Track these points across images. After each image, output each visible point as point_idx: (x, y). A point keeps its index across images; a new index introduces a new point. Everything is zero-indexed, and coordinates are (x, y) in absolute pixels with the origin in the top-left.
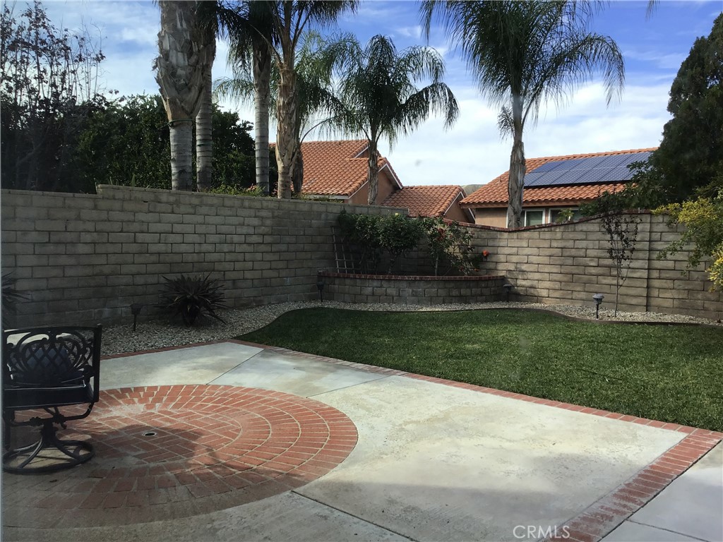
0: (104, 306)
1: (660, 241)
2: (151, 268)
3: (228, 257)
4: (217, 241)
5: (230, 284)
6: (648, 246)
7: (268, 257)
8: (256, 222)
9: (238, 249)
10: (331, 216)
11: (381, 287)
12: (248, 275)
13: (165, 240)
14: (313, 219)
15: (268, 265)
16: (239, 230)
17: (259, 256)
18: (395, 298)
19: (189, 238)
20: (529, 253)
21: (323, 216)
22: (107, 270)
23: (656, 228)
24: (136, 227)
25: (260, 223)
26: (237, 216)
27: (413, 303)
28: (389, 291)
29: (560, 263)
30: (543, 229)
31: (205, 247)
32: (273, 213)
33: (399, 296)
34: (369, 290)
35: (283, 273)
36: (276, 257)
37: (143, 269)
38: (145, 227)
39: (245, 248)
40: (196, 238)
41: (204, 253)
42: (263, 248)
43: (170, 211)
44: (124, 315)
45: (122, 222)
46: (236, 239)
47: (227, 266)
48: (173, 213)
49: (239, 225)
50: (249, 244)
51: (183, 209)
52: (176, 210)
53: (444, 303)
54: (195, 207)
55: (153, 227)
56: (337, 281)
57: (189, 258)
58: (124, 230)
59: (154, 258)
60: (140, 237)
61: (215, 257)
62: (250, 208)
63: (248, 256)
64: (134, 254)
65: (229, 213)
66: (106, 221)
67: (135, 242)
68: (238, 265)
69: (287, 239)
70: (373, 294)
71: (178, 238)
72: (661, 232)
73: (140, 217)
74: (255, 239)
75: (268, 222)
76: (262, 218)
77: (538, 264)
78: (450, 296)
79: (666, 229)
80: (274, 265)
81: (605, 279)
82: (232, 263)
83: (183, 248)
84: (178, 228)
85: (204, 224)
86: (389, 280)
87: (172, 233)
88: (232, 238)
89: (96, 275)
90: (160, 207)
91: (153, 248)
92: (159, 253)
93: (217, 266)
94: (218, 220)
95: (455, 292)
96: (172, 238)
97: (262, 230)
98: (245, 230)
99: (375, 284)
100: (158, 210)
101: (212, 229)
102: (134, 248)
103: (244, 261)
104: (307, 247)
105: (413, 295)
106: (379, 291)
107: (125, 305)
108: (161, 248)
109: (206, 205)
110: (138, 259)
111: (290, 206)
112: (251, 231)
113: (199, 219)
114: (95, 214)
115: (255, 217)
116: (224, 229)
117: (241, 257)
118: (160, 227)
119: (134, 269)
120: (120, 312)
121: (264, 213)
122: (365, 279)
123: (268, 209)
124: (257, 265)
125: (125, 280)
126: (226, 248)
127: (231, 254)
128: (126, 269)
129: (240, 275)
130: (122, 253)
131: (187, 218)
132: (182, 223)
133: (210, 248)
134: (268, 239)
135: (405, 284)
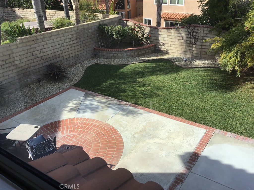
0: (28, 79)
1: (206, 36)
2: (40, 62)
3: (64, 51)
4: (59, 47)
5: (65, 60)
6: (202, 38)
7: (76, 48)
8: (71, 36)
9: (66, 48)
10: (96, 27)
11: (116, 53)
12: (71, 56)
13: (42, 52)
14: (90, 30)
15: (77, 50)
16: (66, 41)
17: (73, 48)
18: (121, 57)
19: (50, 49)
20: (164, 37)
21: (93, 28)
22: (26, 67)
23: (205, 32)
24: (32, 50)
25: (72, 37)
26: (64, 36)
27: (127, 58)
28: (119, 55)
29: (174, 41)
30: (169, 29)
31: (55, 50)
32: (76, 31)
33: (122, 56)
34: (112, 55)
35: (82, 52)
36: (79, 47)
37: (37, 63)
38: (35, 50)
39: (69, 47)
40: (52, 48)
41: (56, 52)
42: (74, 45)
43: (42, 41)
44: (34, 80)
45: (27, 50)
46: (65, 44)
47: (64, 54)
48: (43, 42)
49: (65, 39)
50: (70, 45)
51: (46, 39)
52: (44, 40)
53: (137, 57)
54: (49, 37)
55: (38, 49)
56: (101, 51)
57: (51, 55)
58: (29, 52)
59: (40, 59)
60: (34, 53)
61: (59, 52)
62: (68, 32)
63: (70, 49)
64: (33, 59)
65: (61, 36)
66: (22, 51)
67: (33, 55)
68: (67, 53)
69: (82, 39)
70: (113, 56)
71: (46, 50)
72: (207, 34)
73: (33, 46)
74: (71, 43)
75: (75, 35)
76: (73, 34)
77: (167, 41)
78: (138, 54)
79: (208, 33)
80: (79, 50)
81: (188, 47)
82: (65, 53)
83: (48, 53)
84: (45, 46)
85: (54, 42)
86: (118, 51)
87: (44, 49)
88: (64, 45)
89: (23, 70)
90: (39, 41)
91: (39, 55)
92: (41, 57)
93: (61, 56)
94: (58, 40)
95: (140, 53)
96: (44, 50)
97: (73, 39)
98: (67, 41)
99: (114, 52)
100: (38, 42)
101: (57, 43)
102: (33, 57)
103: (69, 51)
104: (89, 40)
105: (127, 56)
106: (115, 55)
107: (34, 76)
108: (42, 55)
109: (53, 36)
110: (35, 60)
111: (81, 27)
112: (70, 40)
113: (52, 41)
114: (18, 50)
115: (70, 35)
116: (61, 42)
117: (67, 50)
118: (40, 48)
119: (34, 64)
120: (33, 79)
121: (73, 33)
122: (110, 51)
123: (74, 31)
124: (73, 51)
125: (32, 69)
126: (62, 48)
127: (64, 50)
128: (32, 65)
129: (68, 56)
130: (29, 60)
131: (48, 42)
132: (47, 44)
133: (57, 50)
134: (76, 41)
135: (124, 52)
